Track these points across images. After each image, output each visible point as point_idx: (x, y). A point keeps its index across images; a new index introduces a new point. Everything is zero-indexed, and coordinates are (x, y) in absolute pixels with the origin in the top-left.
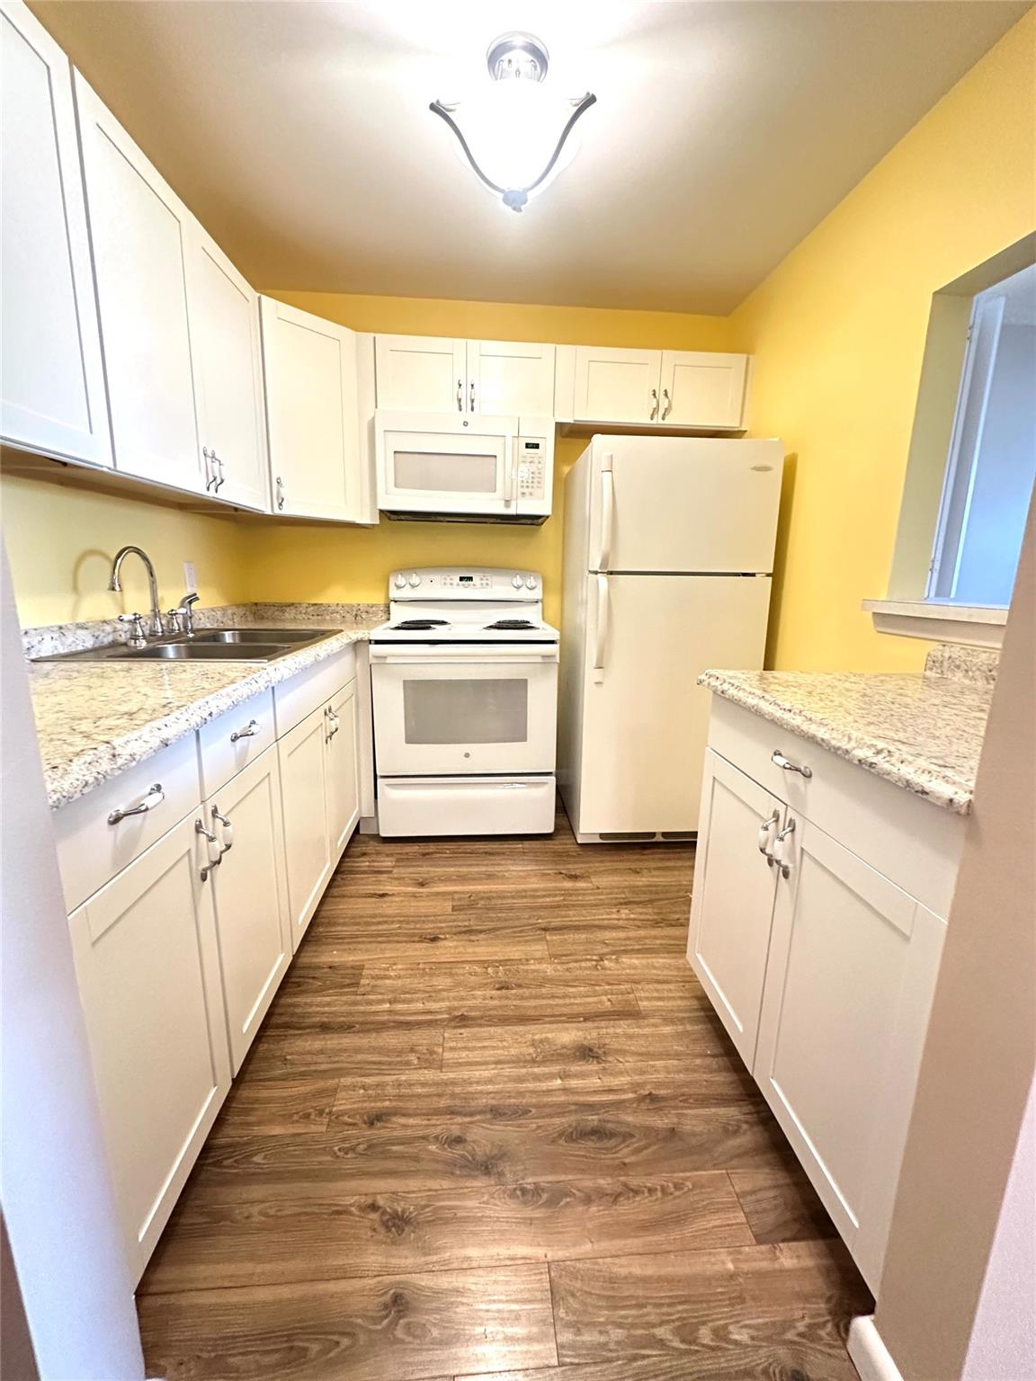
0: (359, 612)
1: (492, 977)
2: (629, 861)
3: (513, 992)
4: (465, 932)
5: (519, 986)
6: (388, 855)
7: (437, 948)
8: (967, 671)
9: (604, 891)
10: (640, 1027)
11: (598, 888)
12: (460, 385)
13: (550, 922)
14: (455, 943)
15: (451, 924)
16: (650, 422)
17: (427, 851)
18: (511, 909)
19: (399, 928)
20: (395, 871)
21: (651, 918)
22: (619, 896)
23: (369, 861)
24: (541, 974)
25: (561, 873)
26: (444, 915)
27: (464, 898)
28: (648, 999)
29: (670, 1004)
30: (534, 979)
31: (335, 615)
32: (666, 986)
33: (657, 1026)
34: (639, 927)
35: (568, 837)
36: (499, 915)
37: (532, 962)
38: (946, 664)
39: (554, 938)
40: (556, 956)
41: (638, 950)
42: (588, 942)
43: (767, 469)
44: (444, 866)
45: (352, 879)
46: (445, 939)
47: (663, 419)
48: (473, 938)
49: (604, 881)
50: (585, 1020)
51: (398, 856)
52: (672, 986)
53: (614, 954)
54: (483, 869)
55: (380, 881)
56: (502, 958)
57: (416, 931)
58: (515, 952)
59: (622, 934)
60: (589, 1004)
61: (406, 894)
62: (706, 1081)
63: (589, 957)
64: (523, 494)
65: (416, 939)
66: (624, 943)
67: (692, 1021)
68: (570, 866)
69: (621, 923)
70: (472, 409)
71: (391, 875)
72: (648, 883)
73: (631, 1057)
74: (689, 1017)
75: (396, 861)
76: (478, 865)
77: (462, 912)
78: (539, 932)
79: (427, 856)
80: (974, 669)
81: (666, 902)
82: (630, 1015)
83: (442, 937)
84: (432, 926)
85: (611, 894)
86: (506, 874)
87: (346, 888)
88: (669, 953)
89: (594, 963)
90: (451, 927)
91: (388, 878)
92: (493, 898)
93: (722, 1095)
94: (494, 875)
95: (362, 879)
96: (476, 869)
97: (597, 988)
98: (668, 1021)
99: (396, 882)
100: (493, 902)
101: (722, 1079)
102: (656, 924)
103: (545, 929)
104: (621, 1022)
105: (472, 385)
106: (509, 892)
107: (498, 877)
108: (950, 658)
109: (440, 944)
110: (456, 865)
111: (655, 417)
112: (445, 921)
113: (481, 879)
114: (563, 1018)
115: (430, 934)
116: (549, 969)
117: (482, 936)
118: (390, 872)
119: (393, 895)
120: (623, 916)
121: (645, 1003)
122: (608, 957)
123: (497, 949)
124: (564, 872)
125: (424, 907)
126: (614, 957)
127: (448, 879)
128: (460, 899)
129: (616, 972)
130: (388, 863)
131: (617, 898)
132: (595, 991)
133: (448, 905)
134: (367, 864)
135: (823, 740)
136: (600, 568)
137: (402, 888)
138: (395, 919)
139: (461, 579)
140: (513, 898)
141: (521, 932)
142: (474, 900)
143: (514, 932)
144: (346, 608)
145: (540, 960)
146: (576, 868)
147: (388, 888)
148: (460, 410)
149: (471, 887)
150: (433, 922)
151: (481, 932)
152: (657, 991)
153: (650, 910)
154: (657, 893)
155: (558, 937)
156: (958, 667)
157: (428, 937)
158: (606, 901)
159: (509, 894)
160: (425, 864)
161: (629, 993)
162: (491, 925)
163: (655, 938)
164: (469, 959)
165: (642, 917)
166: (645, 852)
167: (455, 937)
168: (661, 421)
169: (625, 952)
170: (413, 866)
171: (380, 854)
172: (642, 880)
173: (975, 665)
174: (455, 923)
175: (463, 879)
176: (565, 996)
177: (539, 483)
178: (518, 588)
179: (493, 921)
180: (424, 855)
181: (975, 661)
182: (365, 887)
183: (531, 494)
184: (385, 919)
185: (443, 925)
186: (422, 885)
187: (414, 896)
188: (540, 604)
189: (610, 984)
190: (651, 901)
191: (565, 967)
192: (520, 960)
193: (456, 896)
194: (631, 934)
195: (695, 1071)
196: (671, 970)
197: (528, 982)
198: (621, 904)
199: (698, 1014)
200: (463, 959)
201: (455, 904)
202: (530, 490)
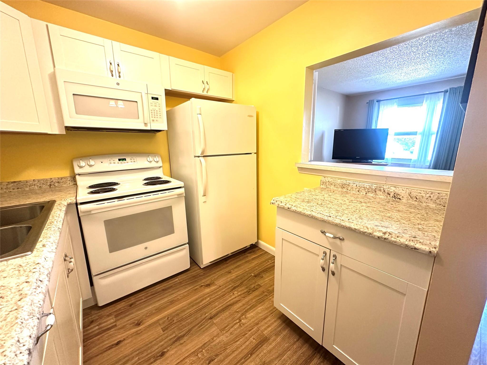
0: (53, 183)
1: (202, 359)
2: (224, 268)
3: (216, 360)
4: (176, 341)
5: (217, 355)
6: (108, 316)
7: (167, 358)
8: (335, 185)
9: (223, 286)
10: (270, 344)
11: (220, 286)
12: (111, 63)
13: (211, 313)
14: (175, 350)
15: (166, 340)
16: (202, 93)
17: (130, 303)
18: (190, 315)
19: (139, 359)
20: (118, 323)
21: (245, 291)
22: (229, 287)
23: (98, 326)
24: (222, 343)
25: (202, 286)
26: (159, 337)
27: (165, 321)
28: (265, 329)
29: (273, 327)
30: (221, 348)
31: (33, 186)
32: (267, 319)
33: (275, 340)
34: (244, 297)
35: (195, 266)
36: (187, 321)
37: (215, 339)
38: (327, 183)
39: (217, 320)
40: (223, 329)
41: (250, 308)
42: (231, 315)
43: (252, 116)
44: (145, 307)
45: (92, 343)
46: (168, 351)
47: (207, 93)
48: (182, 342)
49: (221, 282)
50: (251, 355)
51: (115, 314)
52: (269, 318)
53: (243, 315)
54: (166, 300)
55: (110, 335)
56: (201, 345)
57: (149, 356)
58: (205, 338)
59: (240, 304)
60: (248, 346)
61: (132, 335)
62: (302, 353)
63: (235, 322)
64: (153, 120)
65: (152, 360)
66: (244, 307)
67: (284, 329)
68: (203, 281)
69: (237, 299)
70: (120, 77)
71: (117, 328)
72: (236, 276)
73: (275, 361)
74: (281, 329)
75: (115, 317)
76: (162, 299)
77: (168, 330)
78: (209, 321)
79: (133, 306)
80: (337, 185)
81: (246, 281)
82: (264, 341)
83: (166, 350)
84: (156, 347)
85: (226, 287)
86: (178, 297)
87: (90, 352)
88: (260, 304)
89: (239, 324)
90: (167, 341)
91: (115, 330)
92: (180, 313)
93: (309, 356)
94: (173, 301)
95: (98, 339)
96: (162, 302)
97: (246, 336)
98: (277, 335)
99: (122, 331)
100: (181, 315)
101: (305, 349)
102: (249, 292)
103: (211, 318)
104: (263, 347)
105: (118, 65)
106: (185, 306)
107: (176, 301)
108: (328, 181)
109: (167, 355)
110: (151, 304)
111: (204, 91)
112: (162, 340)
113: (168, 306)
114: (243, 360)
115: (159, 353)
116: (224, 338)
117: (185, 338)
118: (115, 326)
119: (124, 339)
120: (236, 295)
121: (266, 332)
122: (242, 318)
123: (196, 342)
124: (202, 285)
125: (147, 337)
126: (244, 316)
127: (151, 314)
128: (164, 323)
129: (248, 323)
130: (111, 320)
131: (229, 288)
132: (246, 337)
133: (159, 329)
134: (97, 327)
135: (355, 229)
136: (201, 155)
137: (128, 332)
138: (133, 355)
139: (119, 160)
140: (188, 309)
141: (201, 325)
142: (171, 320)
143: (199, 327)
144: (42, 182)
145: (218, 336)
146: (207, 280)
147: (120, 337)
148: (113, 76)
149: (166, 313)
150: (155, 345)
151: (183, 336)
152: (266, 323)
153: (243, 288)
154: (241, 279)
155: (218, 319)
156: (332, 184)
157: (158, 355)
158: (227, 291)
159: (185, 308)
160: (134, 310)
161: (258, 331)
162: (187, 329)
163: (252, 299)
164: (186, 355)
165: (243, 292)
166: (228, 262)
167: (173, 347)
168: (206, 94)
169: (246, 311)
170: (127, 316)
171: (102, 317)
172: (233, 275)
173: (337, 184)
174: (168, 338)
175: (159, 310)
176: (237, 348)
177: (160, 116)
178: (150, 162)
179: (186, 327)
180: (131, 305)
181: (337, 182)
182: (104, 344)
183: (157, 120)
184: (127, 358)
185: (163, 343)
186: (138, 324)
187: (137, 333)
188: (161, 168)
189: (250, 330)
190: (242, 283)
191: (229, 333)
192: (209, 341)
193: (161, 322)
194: (244, 302)
195: (296, 352)
196: (265, 311)
197: (219, 351)
198: (232, 290)
199: (283, 326)
200: (184, 357)
201: (162, 327)
202: (157, 119)
